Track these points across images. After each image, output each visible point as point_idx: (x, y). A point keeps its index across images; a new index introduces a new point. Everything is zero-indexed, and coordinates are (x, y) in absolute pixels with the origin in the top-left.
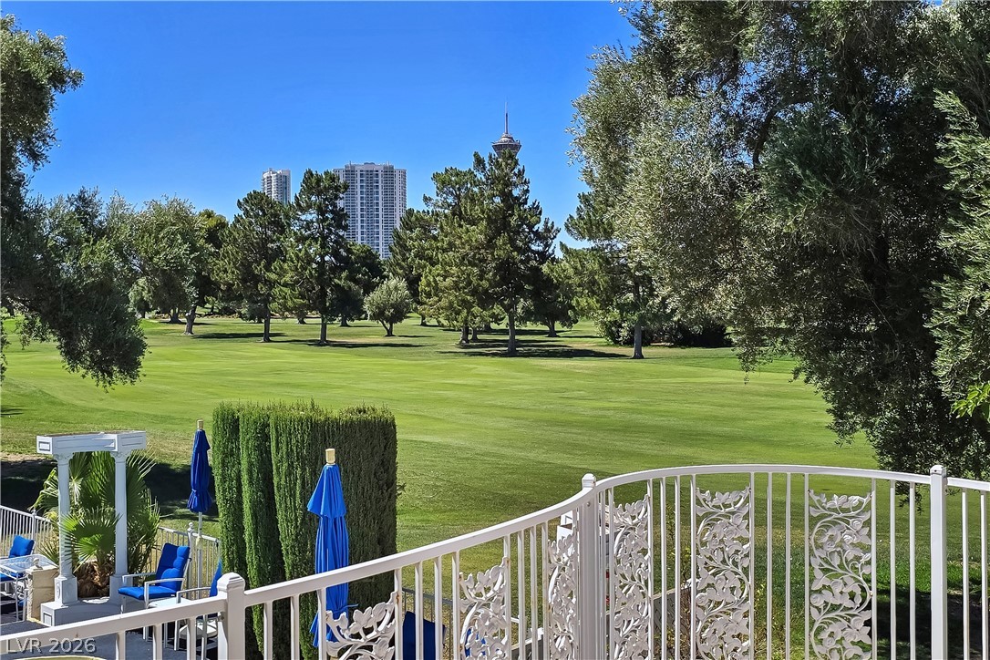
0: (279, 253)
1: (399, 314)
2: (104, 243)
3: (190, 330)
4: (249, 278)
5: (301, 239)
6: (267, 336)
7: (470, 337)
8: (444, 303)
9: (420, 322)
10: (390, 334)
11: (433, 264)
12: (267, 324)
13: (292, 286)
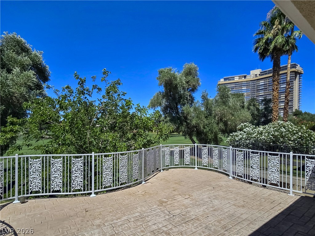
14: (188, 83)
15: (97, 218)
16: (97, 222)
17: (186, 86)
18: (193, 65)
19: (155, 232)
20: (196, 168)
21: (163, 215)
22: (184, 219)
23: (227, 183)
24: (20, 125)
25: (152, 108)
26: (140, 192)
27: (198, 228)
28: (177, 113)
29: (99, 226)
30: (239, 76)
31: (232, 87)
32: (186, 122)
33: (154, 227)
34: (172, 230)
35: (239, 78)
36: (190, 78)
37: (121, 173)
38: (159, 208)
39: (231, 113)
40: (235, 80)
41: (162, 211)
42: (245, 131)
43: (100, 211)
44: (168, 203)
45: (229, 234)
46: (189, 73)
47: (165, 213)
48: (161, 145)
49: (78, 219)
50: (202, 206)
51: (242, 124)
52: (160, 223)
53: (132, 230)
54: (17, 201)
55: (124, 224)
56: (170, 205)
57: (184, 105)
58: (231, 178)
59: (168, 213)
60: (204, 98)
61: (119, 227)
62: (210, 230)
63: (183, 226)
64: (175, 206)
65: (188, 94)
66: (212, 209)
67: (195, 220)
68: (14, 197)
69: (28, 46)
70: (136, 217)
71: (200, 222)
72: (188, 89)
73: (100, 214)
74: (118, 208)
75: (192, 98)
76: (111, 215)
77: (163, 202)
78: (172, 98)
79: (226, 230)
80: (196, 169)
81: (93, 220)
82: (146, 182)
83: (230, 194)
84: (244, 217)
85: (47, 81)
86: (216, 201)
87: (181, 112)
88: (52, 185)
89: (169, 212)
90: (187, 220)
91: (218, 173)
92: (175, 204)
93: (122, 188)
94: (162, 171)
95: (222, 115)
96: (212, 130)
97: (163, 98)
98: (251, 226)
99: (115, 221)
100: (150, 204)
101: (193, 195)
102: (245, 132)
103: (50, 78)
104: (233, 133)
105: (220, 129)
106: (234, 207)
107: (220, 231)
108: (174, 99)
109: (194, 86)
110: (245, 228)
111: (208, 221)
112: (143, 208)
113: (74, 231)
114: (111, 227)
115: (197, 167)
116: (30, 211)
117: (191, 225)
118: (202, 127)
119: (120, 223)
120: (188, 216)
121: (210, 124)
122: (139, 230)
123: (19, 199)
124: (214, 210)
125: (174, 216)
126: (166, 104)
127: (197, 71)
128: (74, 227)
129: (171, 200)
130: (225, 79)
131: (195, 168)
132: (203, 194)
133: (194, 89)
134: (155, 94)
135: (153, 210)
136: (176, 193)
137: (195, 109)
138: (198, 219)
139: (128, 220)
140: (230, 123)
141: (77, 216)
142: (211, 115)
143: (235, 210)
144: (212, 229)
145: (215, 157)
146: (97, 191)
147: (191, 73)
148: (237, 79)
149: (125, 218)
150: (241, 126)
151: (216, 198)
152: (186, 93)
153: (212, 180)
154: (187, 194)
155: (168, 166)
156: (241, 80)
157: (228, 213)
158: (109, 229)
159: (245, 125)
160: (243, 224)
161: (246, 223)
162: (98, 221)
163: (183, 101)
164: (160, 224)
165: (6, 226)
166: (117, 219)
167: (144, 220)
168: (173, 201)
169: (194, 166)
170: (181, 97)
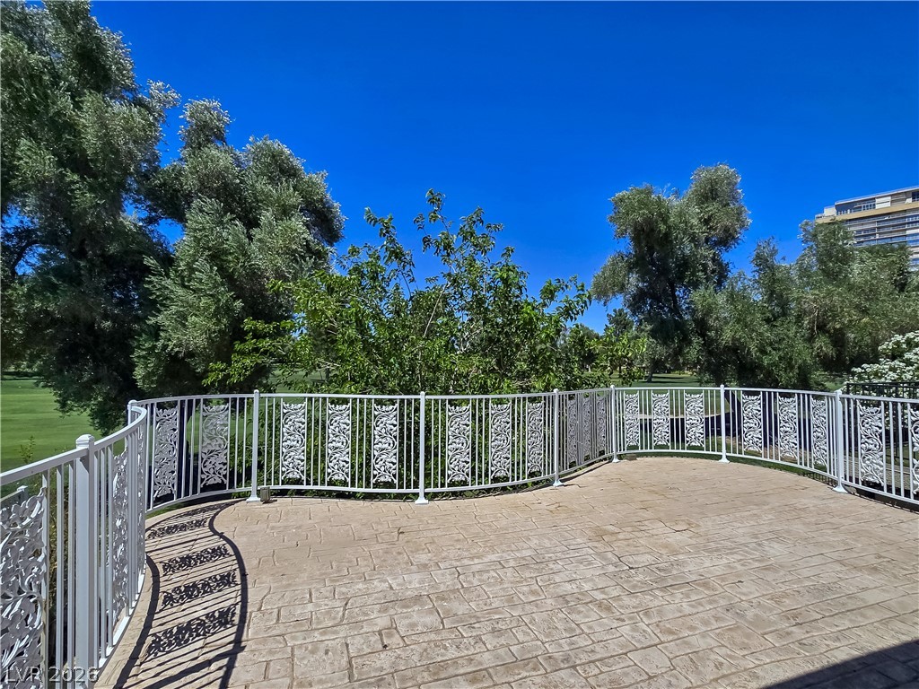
14: (708, 224)
15: (423, 549)
16: (423, 558)
17: (703, 233)
18: (724, 169)
19: (568, 598)
20: (724, 457)
21: (598, 563)
22: (663, 579)
23: (824, 502)
24: (271, 336)
25: (599, 298)
26: (545, 504)
27: (702, 606)
28: (676, 310)
29: (425, 566)
30: (891, 195)
31: (865, 231)
32: (703, 335)
33: (568, 587)
34: (621, 600)
35: (892, 202)
36: (713, 207)
37: (494, 450)
38: (590, 544)
39: (857, 307)
40: (877, 207)
41: (597, 554)
42: (908, 360)
43: (432, 535)
44: (621, 536)
45: (808, 635)
46: (710, 194)
47: (605, 559)
48: (612, 386)
49: (378, 547)
50: (727, 554)
51: (899, 337)
52: (585, 579)
53: (505, 586)
54: (254, 498)
55: (488, 571)
56: (626, 543)
57: (696, 285)
58: (840, 489)
59: (615, 560)
60: (763, 263)
61: (474, 576)
62: (743, 616)
63: (656, 597)
64: (638, 545)
65: (710, 253)
66: (757, 564)
67: (697, 584)
68: (248, 489)
69: (297, 162)
70: (523, 558)
71: (712, 593)
72: (707, 240)
73: (433, 542)
74: (478, 533)
75: (720, 264)
76: (458, 547)
77: (606, 533)
78: (658, 270)
79: (797, 624)
80: (724, 460)
81: (412, 552)
82: (565, 484)
83: (829, 532)
84: (872, 597)
85: (336, 242)
86: (775, 547)
87: (688, 308)
88: (329, 467)
89: (619, 558)
90: (671, 582)
91: (796, 475)
92: (641, 541)
93: (495, 489)
94: (615, 460)
95: (825, 311)
96: (791, 358)
97: (630, 270)
98: (898, 625)
99: (466, 562)
100: (566, 534)
101: (701, 524)
102: (909, 363)
103: (342, 232)
104: (865, 366)
105: (818, 355)
106: (838, 567)
107: (775, 623)
108: (663, 270)
109: (726, 230)
110: (870, 628)
111: (739, 593)
112: (546, 541)
113: (363, 570)
114: (454, 574)
115: (727, 457)
116: (278, 519)
117: (681, 596)
118: (753, 349)
119: (479, 567)
120: (675, 572)
121: (784, 339)
122: (525, 588)
123: (258, 493)
124: (766, 568)
125: (631, 568)
126: (640, 285)
127: (738, 186)
128: (365, 563)
129: (629, 529)
130: (840, 209)
131: (720, 457)
132: (735, 524)
133: (726, 240)
134: (608, 261)
135: (572, 547)
136: (646, 514)
137: (732, 298)
138: (705, 585)
139: (500, 564)
140: (853, 336)
141: (377, 541)
142: (784, 314)
143: (840, 575)
144: (750, 614)
145: (787, 425)
146: (431, 490)
147: (716, 194)
148: (883, 204)
149: (493, 557)
150: (894, 344)
151: (777, 537)
152: (703, 251)
153: (771, 492)
154: (682, 520)
155: (636, 447)
156: (899, 207)
157: (813, 581)
158: (448, 577)
159: (909, 342)
160: (863, 616)
161: (874, 616)
162: (424, 556)
163: (693, 274)
164: (585, 582)
165: (225, 542)
166: (472, 559)
167: (543, 568)
168: (636, 533)
169: (716, 453)
170: (685, 264)
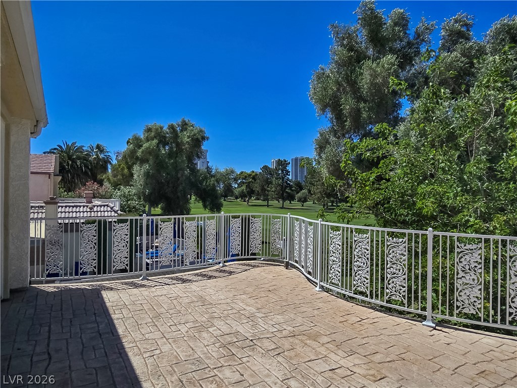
0: (271, 183)
1: (305, 200)
2: (213, 179)
3: (248, 204)
4: (263, 190)
5: (277, 179)
6: (268, 206)
7: (325, 207)
8: (317, 197)
9: (312, 203)
10: (303, 206)
11: (314, 186)
12: (268, 202)
13: (274, 192)
